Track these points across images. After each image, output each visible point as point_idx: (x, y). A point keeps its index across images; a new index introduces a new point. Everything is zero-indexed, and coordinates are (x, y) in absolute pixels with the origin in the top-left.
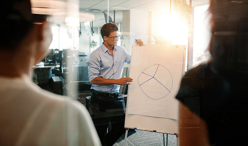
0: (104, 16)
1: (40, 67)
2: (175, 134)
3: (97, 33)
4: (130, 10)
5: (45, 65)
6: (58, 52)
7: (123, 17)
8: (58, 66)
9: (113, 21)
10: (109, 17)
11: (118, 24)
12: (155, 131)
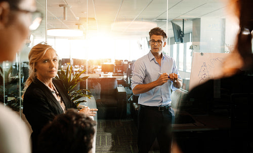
0: (172, 26)
1: (108, 77)
5: (113, 75)
6: (126, 63)
7: (193, 27)
8: (125, 77)
9: (182, 30)
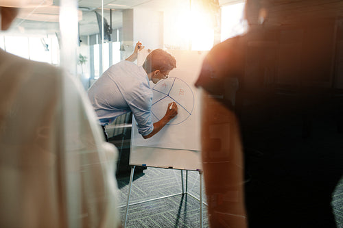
0: (96, 18)
2: (197, 170)
3: (86, 44)
4: (132, 10)
7: (123, 21)
9: (109, 24)
10: (104, 19)
11: (116, 30)
12: (171, 168)
